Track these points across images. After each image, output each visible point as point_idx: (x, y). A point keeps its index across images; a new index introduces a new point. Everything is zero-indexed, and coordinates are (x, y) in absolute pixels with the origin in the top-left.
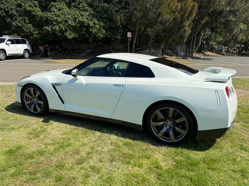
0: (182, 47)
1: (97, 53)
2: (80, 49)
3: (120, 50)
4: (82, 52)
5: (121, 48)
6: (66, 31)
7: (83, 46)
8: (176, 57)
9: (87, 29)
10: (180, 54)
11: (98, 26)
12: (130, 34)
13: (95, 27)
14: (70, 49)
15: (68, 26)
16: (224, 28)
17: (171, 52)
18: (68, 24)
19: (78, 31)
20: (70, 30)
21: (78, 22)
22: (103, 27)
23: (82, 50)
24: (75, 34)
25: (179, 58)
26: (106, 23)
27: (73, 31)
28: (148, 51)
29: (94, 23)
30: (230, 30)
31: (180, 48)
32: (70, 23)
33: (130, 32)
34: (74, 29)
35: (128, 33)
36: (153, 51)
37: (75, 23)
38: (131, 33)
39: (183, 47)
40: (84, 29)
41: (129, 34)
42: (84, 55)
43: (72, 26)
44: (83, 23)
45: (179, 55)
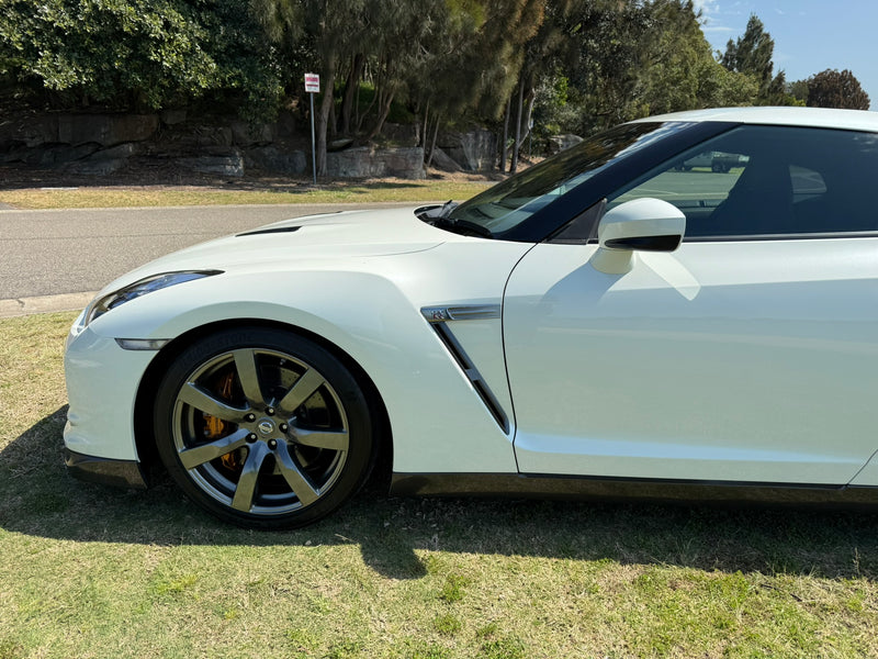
0: (476, 136)
1: (168, 157)
2: (88, 143)
3: (265, 146)
4: (96, 155)
5: (269, 139)
6: (32, 53)
7: (103, 130)
8: (466, 175)
9: (136, 50)
10: (472, 162)
11: (184, 40)
12: (314, 80)
13: (170, 41)
14: (38, 141)
15: (38, 33)
16: (603, 75)
17: (445, 157)
18: (37, 21)
19: (91, 55)
20: (55, 50)
21: (88, 16)
22: (201, 44)
23: (99, 147)
24: (77, 71)
25: (477, 180)
26: (213, 28)
27: (69, 58)
28: (377, 150)
29: (167, 25)
30: (624, 81)
31: (472, 141)
32: (50, 19)
33: (314, 73)
34: (72, 45)
35: (307, 75)
36: (393, 151)
37: (74, 17)
38: (317, 76)
39: (481, 138)
40: (122, 52)
41: (309, 79)
42: (112, 167)
43: (59, 30)
44: (115, 19)
45: (470, 168)
